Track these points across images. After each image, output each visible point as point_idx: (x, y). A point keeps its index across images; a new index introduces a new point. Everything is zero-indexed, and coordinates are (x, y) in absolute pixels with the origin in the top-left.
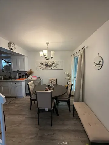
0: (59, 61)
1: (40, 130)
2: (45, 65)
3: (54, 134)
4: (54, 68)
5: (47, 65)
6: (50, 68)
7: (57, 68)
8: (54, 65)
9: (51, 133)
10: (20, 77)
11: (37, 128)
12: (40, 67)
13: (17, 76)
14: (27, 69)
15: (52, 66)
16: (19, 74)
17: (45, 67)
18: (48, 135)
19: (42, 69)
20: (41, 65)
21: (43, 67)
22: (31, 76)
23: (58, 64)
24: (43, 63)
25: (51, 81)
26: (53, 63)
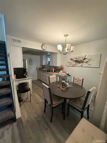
0: (94, 55)
1: (42, 116)
2: (75, 61)
3: (46, 129)
4: (85, 65)
5: (77, 60)
6: (80, 65)
7: (89, 65)
8: (86, 61)
9: (46, 126)
10: (55, 71)
11: (42, 113)
12: (70, 63)
13: (53, 70)
14: (58, 65)
15: (83, 62)
16: (55, 68)
17: (74, 63)
18: (43, 125)
19: (71, 65)
20: (71, 61)
21: (73, 63)
22: (61, 71)
23: (91, 59)
24: (73, 58)
25: (76, 79)
26: (85, 59)
